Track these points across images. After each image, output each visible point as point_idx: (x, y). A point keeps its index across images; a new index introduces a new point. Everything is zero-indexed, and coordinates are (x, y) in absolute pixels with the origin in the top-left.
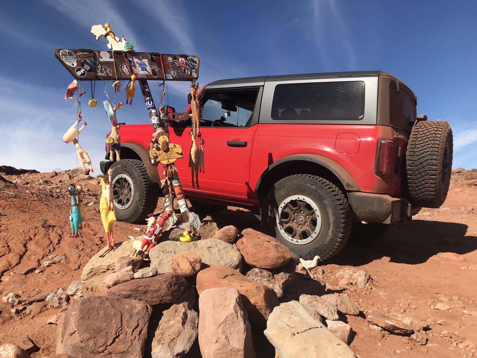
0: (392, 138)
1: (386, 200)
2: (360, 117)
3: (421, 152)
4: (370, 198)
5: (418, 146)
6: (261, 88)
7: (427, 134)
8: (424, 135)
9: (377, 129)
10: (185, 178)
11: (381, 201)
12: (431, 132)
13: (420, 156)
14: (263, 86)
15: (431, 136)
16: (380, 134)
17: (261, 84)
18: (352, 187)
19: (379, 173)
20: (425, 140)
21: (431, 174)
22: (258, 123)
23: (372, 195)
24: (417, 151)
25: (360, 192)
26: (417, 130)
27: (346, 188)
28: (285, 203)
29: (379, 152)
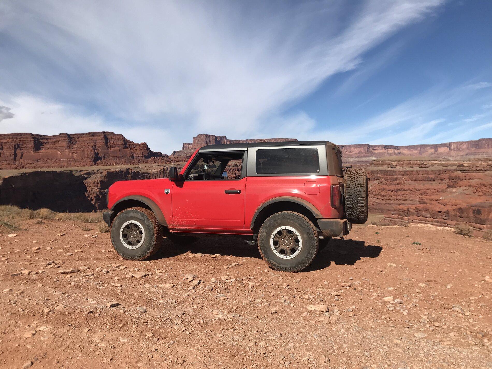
0: (337, 183)
1: (339, 222)
2: (317, 171)
3: (354, 190)
4: (330, 222)
5: (351, 186)
6: (246, 152)
7: (355, 178)
8: (354, 179)
9: (329, 178)
10: (190, 220)
11: (337, 223)
12: (358, 177)
13: (354, 192)
14: (247, 150)
15: (358, 179)
16: (331, 181)
17: (246, 149)
18: (319, 216)
19: (333, 205)
20: (355, 182)
21: (361, 203)
22: (247, 177)
23: (331, 220)
24: (351, 189)
25: (323, 218)
26: (349, 176)
27: (316, 217)
28: (273, 235)
29: (332, 192)
